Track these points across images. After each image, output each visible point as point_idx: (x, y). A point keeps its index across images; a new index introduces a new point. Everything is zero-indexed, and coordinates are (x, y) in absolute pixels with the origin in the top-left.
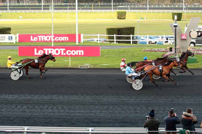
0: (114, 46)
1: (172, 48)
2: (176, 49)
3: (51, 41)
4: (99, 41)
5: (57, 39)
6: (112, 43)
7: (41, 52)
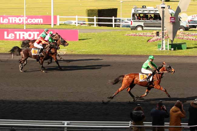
0: (94, 29)
1: (159, 32)
2: (163, 33)
3: (23, 23)
4: (77, 23)
5: (30, 21)
6: (92, 26)
7: (12, 36)
